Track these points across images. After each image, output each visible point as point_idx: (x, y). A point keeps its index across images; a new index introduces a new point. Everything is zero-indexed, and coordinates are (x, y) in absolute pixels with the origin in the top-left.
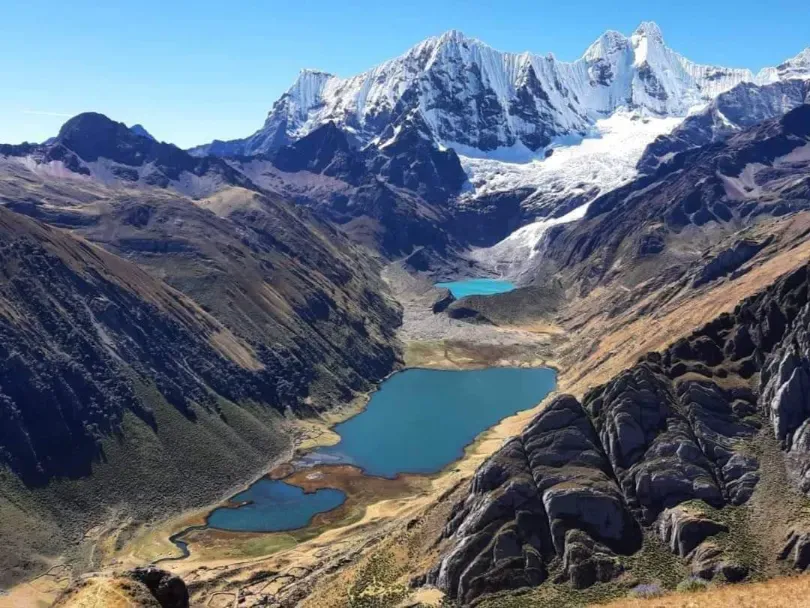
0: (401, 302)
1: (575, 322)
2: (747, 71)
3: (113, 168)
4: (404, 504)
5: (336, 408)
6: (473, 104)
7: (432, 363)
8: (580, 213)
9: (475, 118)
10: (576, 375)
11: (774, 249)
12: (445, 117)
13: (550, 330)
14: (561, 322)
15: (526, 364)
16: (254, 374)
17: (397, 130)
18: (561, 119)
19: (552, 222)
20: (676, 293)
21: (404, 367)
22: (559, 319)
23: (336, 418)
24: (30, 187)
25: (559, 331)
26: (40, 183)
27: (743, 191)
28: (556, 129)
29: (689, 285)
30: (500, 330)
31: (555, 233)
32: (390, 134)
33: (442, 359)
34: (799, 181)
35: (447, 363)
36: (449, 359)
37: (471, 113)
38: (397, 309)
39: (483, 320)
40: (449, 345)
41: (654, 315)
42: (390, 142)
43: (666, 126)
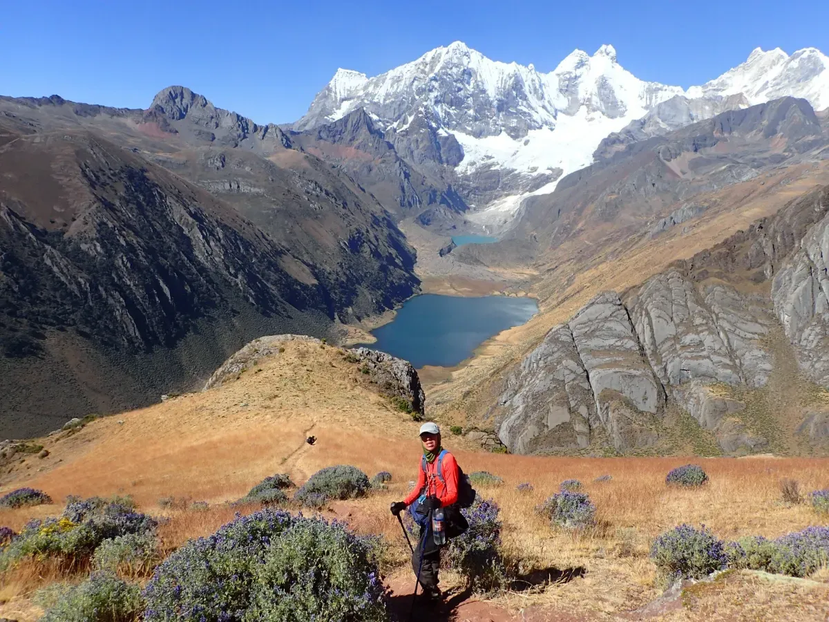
0: (415, 247)
1: (547, 267)
2: (679, 88)
3: (195, 130)
4: (432, 387)
5: (372, 318)
6: (470, 101)
7: (441, 290)
8: (549, 188)
9: (471, 112)
10: (555, 303)
11: (717, 210)
12: (448, 110)
13: (528, 272)
14: (536, 267)
15: (514, 295)
16: (310, 286)
17: (411, 119)
18: (535, 117)
19: (527, 195)
20: (637, 242)
21: (420, 293)
22: (534, 265)
23: (372, 325)
24: (131, 141)
25: (536, 273)
26: (139, 138)
27: (680, 174)
28: (533, 124)
29: (647, 236)
30: (491, 270)
31: (531, 203)
32: (404, 122)
33: (449, 288)
34: (723, 168)
35: (452, 292)
36: (454, 288)
37: (468, 108)
38: (413, 252)
39: (477, 261)
40: (452, 279)
41: (618, 259)
42: (405, 127)
43: (617, 125)
